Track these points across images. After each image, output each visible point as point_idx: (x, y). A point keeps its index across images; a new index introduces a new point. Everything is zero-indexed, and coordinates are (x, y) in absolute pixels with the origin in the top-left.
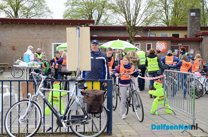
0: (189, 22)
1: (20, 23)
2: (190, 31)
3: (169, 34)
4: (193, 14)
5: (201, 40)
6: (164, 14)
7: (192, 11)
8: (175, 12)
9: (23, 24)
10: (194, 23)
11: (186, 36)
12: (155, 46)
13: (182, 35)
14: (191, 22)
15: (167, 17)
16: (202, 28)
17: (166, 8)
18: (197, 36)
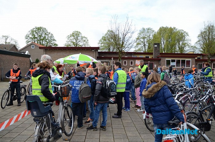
0: (154, 50)
1: (59, 50)
2: (155, 55)
3: (144, 56)
4: (156, 46)
5: (160, 60)
6: (144, 48)
7: (155, 44)
8: (149, 48)
9: (60, 50)
10: (156, 51)
11: (152, 57)
12: (135, 63)
13: (150, 57)
14: (155, 50)
15: (145, 50)
16: (161, 54)
17: (144, 45)
18: (158, 58)
